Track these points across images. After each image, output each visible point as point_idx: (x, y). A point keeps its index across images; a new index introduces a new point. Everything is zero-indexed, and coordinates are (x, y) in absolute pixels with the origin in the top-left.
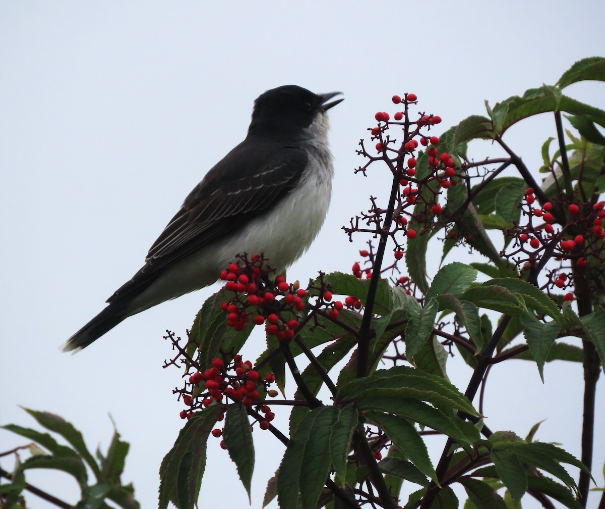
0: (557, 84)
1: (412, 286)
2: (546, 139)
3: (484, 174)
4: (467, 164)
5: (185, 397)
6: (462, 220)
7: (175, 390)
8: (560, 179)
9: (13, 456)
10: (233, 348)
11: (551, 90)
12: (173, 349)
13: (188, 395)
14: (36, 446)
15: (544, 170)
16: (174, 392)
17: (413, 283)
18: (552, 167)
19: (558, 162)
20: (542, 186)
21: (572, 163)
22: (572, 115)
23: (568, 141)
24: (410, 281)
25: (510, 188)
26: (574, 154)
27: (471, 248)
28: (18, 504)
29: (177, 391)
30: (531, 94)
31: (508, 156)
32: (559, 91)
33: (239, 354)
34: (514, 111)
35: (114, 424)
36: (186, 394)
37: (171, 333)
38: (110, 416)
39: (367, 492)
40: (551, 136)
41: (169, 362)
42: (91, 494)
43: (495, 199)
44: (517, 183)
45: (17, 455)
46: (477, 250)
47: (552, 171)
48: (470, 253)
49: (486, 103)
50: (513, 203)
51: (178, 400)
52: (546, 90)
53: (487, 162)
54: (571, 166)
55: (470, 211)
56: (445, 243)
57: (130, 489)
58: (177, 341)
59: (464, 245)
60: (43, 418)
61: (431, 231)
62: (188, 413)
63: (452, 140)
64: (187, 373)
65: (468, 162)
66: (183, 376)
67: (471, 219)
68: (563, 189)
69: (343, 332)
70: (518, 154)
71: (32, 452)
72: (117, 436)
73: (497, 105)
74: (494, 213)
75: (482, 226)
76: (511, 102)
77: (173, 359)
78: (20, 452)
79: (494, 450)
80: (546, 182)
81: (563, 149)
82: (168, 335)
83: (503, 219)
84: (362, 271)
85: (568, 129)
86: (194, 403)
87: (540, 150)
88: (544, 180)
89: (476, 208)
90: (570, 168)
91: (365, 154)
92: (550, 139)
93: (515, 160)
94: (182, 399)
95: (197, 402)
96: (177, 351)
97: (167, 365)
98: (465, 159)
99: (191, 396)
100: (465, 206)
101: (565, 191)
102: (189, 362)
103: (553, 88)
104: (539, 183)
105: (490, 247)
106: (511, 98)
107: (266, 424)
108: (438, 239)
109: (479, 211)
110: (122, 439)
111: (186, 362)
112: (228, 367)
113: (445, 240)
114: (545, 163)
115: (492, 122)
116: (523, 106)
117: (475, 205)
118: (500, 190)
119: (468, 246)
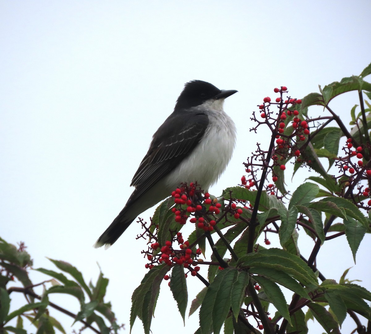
0: (360, 75)
1: (276, 189)
2: (354, 106)
3: (318, 126)
4: (308, 119)
5: (148, 256)
6: (305, 152)
7: (143, 252)
8: (361, 128)
9: (41, 286)
10: (177, 228)
11: (357, 79)
12: (142, 228)
13: (150, 254)
14: (55, 281)
15: (352, 123)
16: (142, 253)
17: (276, 188)
18: (357, 121)
19: (360, 119)
20: (351, 132)
21: (369, 119)
22: (368, 92)
23: (366, 107)
24: (274, 187)
25: (332, 133)
26: (369, 114)
27: (310, 168)
28: (45, 314)
29: (144, 252)
30: (345, 80)
31: (331, 115)
32: (361, 79)
33: (180, 232)
34: (335, 90)
35: (100, 268)
36: (149, 254)
37: (141, 219)
38: (98, 263)
39: (251, 311)
40: (357, 104)
41: (139, 236)
42: (86, 308)
43: (324, 140)
44: (337, 131)
45: (44, 286)
46: (314, 169)
47: (357, 124)
48: (309, 171)
49: (320, 87)
50: (334, 142)
51: (144, 257)
52: (354, 78)
53: (319, 118)
54: (368, 121)
55: (309, 147)
56: (295, 165)
57: (109, 305)
58: (145, 224)
59: (306, 167)
60: (60, 264)
61: (287, 158)
62: (150, 265)
63: (300, 108)
64: (150, 242)
65: (309, 119)
66: (147, 244)
67: (310, 151)
68: (363, 134)
69: (239, 220)
70: (337, 114)
71: (52, 284)
72: (102, 275)
73: (326, 87)
74: (323, 148)
75: (316, 155)
76: (334, 85)
77: (142, 234)
78: (46, 284)
79: (326, 292)
80: (353, 130)
81: (363, 111)
82: (139, 220)
83: (328, 152)
84: (247, 181)
85: (366, 100)
86: (153, 259)
87: (350, 112)
88: (352, 129)
89: (313, 145)
90: (367, 122)
91: (255, 120)
92: (356, 106)
93: (336, 118)
94: (146, 257)
95: (155, 259)
96: (144, 230)
97: (139, 238)
98: (307, 117)
99: (152, 255)
100: (307, 144)
101: (364, 135)
102: (151, 236)
103: (358, 77)
104: (349, 131)
105: (321, 168)
106: (334, 83)
107: (195, 273)
108: (291, 163)
109: (314, 147)
110: (105, 277)
111: (149, 236)
112: (174, 239)
113: (295, 164)
114: (352, 119)
115: (322, 96)
116: (341, 87)
117: (312, 143)
118: (327, 135)
119: (308, 167)
